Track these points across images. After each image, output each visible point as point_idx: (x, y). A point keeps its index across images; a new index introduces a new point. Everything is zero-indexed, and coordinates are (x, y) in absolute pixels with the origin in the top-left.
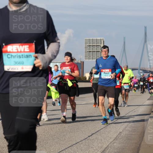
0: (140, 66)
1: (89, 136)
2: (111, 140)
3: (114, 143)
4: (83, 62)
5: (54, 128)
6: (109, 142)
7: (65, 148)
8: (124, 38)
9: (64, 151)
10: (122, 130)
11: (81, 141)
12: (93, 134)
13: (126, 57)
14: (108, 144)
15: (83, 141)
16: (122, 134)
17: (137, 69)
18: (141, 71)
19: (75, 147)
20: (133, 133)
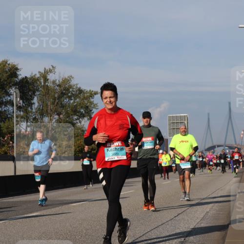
0: (225, 142)
1: (175, 217)
2: (198, 220)
3: (201, 223)
4: (167, 140)
5: (138, 209)
6: (196, 223)
7: (150, 229)
8: (209, 114)
9: (150, 233)
10: (208, 210)
11: (167, 222)
12: (179, 214)
13: (211, 133)
14: (195, 224)
15: (170, 222)
16: (209, 214)
17: (222, 146)
18: (226, 148)
19: (161, 228)
20: (221, 213)
